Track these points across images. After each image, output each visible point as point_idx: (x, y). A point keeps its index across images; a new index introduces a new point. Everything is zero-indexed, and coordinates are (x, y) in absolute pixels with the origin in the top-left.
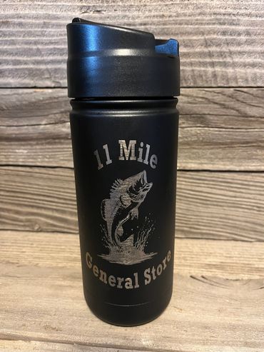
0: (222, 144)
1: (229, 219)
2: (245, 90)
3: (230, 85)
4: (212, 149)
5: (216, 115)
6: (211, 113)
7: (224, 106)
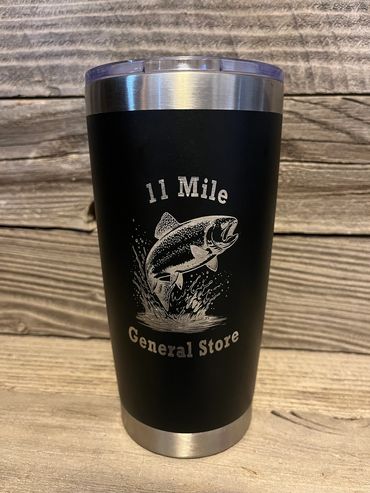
0: (324, 189)
1: (336, 316)
2: (361, 98)
3: (336, 90)
4: (306, 197)
5: (313, 141)
6: (304, 137)
7: (325, 126)
